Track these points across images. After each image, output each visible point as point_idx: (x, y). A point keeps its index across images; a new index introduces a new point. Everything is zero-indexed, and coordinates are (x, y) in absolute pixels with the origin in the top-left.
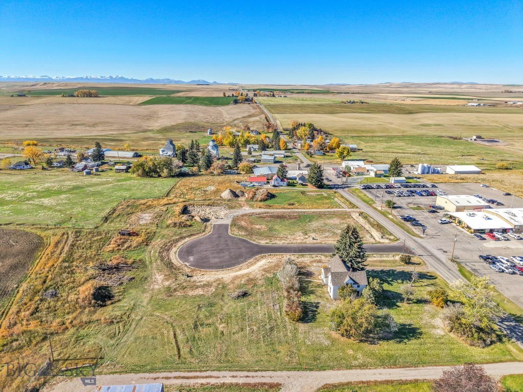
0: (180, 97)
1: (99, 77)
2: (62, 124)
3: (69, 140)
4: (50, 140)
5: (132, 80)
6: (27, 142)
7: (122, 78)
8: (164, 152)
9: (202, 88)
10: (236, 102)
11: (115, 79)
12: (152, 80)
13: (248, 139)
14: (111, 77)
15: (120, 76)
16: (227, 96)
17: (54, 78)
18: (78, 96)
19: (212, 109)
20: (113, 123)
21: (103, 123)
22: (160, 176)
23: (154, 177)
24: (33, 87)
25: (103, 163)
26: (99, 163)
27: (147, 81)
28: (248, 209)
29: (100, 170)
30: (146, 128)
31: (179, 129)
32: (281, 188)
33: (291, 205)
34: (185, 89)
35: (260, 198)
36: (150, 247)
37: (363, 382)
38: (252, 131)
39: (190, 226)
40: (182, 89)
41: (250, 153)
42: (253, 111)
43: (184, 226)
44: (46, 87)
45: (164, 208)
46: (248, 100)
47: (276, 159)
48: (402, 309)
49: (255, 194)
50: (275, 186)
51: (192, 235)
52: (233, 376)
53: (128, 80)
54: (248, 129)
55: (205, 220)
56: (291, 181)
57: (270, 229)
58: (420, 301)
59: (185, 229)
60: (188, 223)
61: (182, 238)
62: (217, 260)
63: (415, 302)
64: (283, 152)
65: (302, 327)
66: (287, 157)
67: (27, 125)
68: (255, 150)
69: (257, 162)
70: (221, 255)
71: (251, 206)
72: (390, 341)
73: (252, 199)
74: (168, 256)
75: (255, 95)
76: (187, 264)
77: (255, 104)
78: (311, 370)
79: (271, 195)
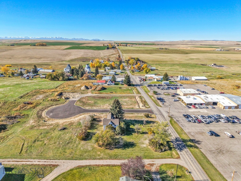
0: (84, 46)
1: (51, 38)
2: (26, 58)
3: (27, 65)
4: (18, 65)
5: (66, 39)
6: (7, 65)
7: (61, 38)
8: (66, 70)
9: (96, 42)
10: (108, 48)
11: (58, 38)
12: (75, 39)
13: (106, 64)
14: (56, 37)
15: (60, 37)
16: (105, 46)
17: (30, 38)
18: (37, 46)
19: (96, 52)
20: (49, 57)
21: (44, 57)
22: (58, 80)
23: (56, 80)
24: (20, 42)
25: (37, 75)
26: (35, 74)
27: (72, 39)
28: (90, 94)
29: (34, 77)
30: (63, 60)
31: (78, 60)
32: (111, 85)
33: (111, 92)
34: (88, 43)
35: (98, 90)
36: (35, 109)
37: (96, 165)
38: (111, 61)
39: (58, 101)
40: (86, 43)
41: (105, 70)
42: (114, 52)
43: (56, 101)
44: (25, 42)
45: (51, 93)
46: (114, 48)
47: (116, 73)
48: (134, 136)
49: (96, 88)
50: (108, 85)
51: (57, 104)
52: (39, 162)
53: (63, 39)
54: (109, 60)
55: (67, 98)
56: (117, 83)
57: (95, 103)
58: (143, 133)
59: (56, 102)
60: (58, 99)
61: (52, 106)
62: (62, 115)
63: (141, 133)
64: (120, 70)
65: (83, 142)
66: (122, 72)
67: (10, 58)
68: (109, 69)
69: (107, 75)
70: (65, 113)
71: (92, 93)
72: (119, 149)
73: (94, 90)
74: (42, 113)
75: (118, 45)
76: (48, 116)
77: (117, 49)
78: (76, 160)
79: (104, 89)
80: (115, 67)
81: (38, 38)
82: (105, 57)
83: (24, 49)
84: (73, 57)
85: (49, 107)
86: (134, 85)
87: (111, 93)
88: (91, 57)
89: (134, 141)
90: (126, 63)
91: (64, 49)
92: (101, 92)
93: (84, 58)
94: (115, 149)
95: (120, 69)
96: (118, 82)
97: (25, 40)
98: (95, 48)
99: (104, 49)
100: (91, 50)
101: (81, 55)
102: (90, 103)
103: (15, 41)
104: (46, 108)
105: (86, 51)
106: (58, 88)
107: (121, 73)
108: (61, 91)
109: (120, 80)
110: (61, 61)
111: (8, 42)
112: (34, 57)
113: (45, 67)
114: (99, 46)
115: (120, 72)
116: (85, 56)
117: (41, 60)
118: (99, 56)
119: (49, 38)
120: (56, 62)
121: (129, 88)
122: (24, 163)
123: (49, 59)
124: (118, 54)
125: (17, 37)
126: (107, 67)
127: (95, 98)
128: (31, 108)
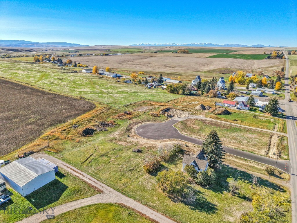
0: (234, 54)
1: (199, 44)
2: (161, 66)
3: (158, 73)
4: (151, 73)
5: (216, 45)
6: (140, 73)
7: (211, 44)
8: (194, 83)
9: (255, 49)
10: (269, 57)
11: (207, 44)
12: (228, 45)
14: (205, 44)
15: (210, 43)
16: (266, 53)
17: (177, 45)
18: (179, 53)
19: (249, 62)
21: (179, 66)
22: (178, 93)
23: (175, 94)
24: (165, 49)
25: (162, 85)
26: (160, 84)
27: (225, 45)
28: (202, 117)
29: (156, 87)
30: (199, 70)
31: (217, 71)
32: (243, 110)
33: (235, 120)
34: (242, 50)
35: (217, 113)
36: (130, 121)
37: (141, 213)
38: (264, 76)
39: (159, 117)
40: (240, 50)
41: (248, 88)
42: (277, 64)
43: (156, 116)
44: (170, 49)
45: (157, 107)
46: (280, 56)
47: (264, 94)
48: (223, 195)
49: (216, 110)
50: (238, 108)
51: (155, 121)
52: (89, 179)
53: (214, 45)
54: (262, 74)
55: (171, 116)
56: (254, 108)
57: (201, 129)
58: (245, 198)
59: (155, 118)
60: (159, 116)
61: (148, 121)
62: (151, 134)
63: (240, 197)
64: (273, 90)
65: (147, 176)
66: (275, 94)
67: (147, 65)
68: (254, 87)
69: (248, 94)
70: (156, 133)
71: (206, 116)
72: (187, 206)
73: (212, 112)
74: (133, 126)
75: (289, 54)
76: (136, 132)
77: (284, 59)
78: (124, 194)
79: (227, 113)
80: (267, 85)
81: (186, 44)
82: (259, 69)
83: (164, 56)
84: (212, 67)
85: (145, 121)
86: (283, 116)
87: (233, 121)
88: (237, 68)
89: (218, 205)
90: (290, 80)
91: (206, 57)
92: (219, 116)
93: (227, 69)
94: (180, 203)
95: (273, 88)
96: (258, 107)
97: (170, 47)
98: (249, 57)
99: (263, 59)
100: (242, 60)
101: (224, 65)
102: (194, 128)
103: (161, 48)
104: (141, 122)
105: (234, 60)
106: (170, 102)
107: (273, 94)
108: (169, 107)
109: (261, 105)
110: (196, 72)
111: (155, 49)
112: (170, 65)
113: (174, 77)
114: (257, 54)
115: (272, 93)
116: (228, 67)
117: (176, 69)
118: (250, 68)
119: (196, 45)
120: (190, 73)
121: (272, 119)
122: (77, 174)
123: (184, 68)
124: (283, 67)
125: (165, 44)
126: (253, 83)
127: (206, 123)
128: (127, 119)
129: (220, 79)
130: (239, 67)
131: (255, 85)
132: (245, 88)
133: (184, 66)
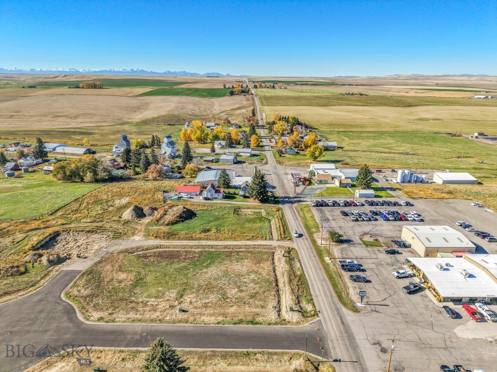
10: (232, 94)
18: (83, 88)
23: (76, 182)
26: (40, 160)
28: (138, 240)
30: (126, 120)
31: (158, 122)
32: (214, 202)
34: (193, 81)
35: (168, 220)
38: (232, 125)
41: (213, 150)
42: (245, 103)
46: (245, 92)
47: (239, 159)
49: (165, 214)
50: (207, 199)
54: (229, 122)
55: (58, 260)
64: (249, 150)
66: (254, 155)
68: (223, 147)
69: (216, 162)
73: (158, 221)
75: (256, 87)
77: (251, 96)
79: (187, 216)
80: (240, 141)
82: (222, 114)
84: (149, 114)
86: (276, 200)
88: (190, 113)
90: (267, 129)
92: (175, 228)
93: (174, 116)
95: (248, 146)
96: (236, 187)
97: (65, 76)
98: (204, 94)
99: (224, 95)
101: (168, 109)
105: (183, 99)
106: (59, 214)
107: (251, 156)
108: (57, 229)
110: (120, 124)
112: (64, 114)
114: (215, 88)
115: (249, 155)
116: (176, 113)
117: (79, 120)
118: (209, 112)
120: (110, 127)
123: (95, 119)
124: (252, 108)
126: (219, 139)
129: (166, 140)
130: (193, 112)
131: (223, 143)
132: (208, 151)
133: (95, 115)
